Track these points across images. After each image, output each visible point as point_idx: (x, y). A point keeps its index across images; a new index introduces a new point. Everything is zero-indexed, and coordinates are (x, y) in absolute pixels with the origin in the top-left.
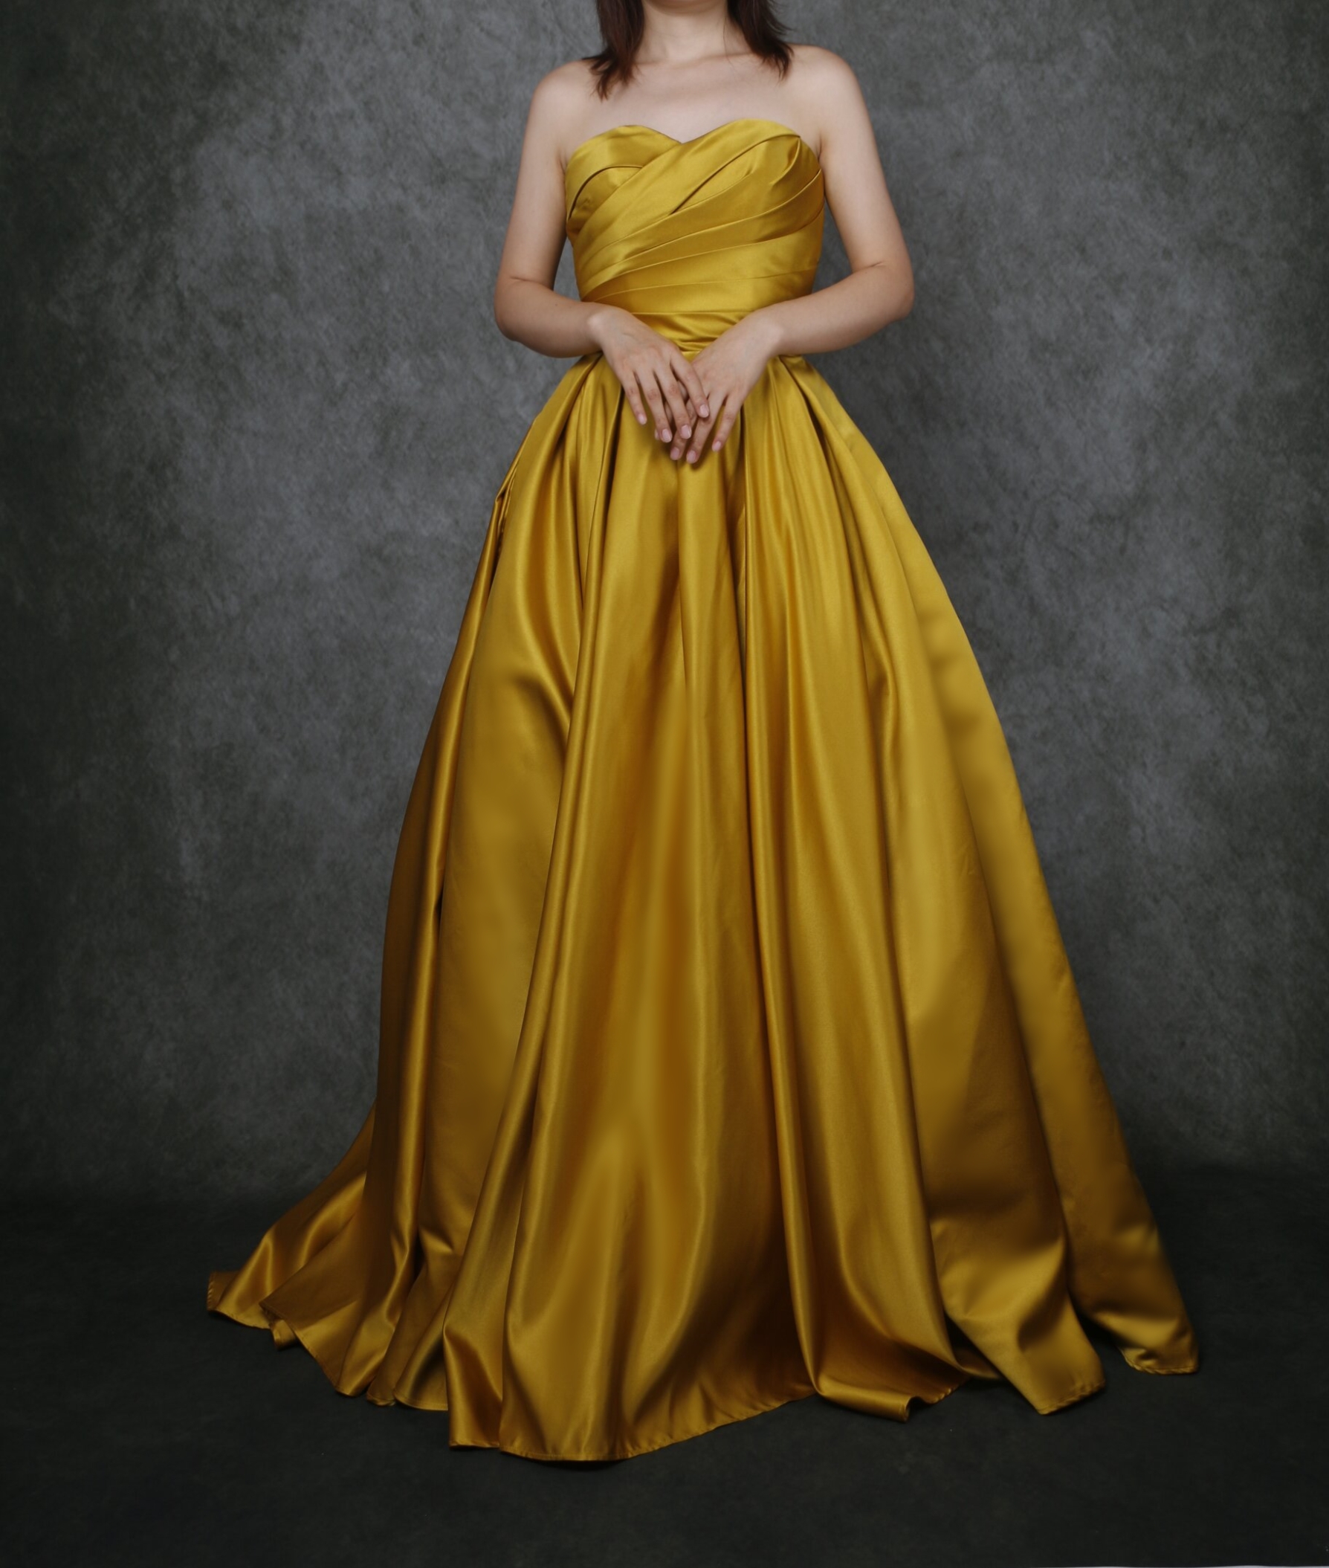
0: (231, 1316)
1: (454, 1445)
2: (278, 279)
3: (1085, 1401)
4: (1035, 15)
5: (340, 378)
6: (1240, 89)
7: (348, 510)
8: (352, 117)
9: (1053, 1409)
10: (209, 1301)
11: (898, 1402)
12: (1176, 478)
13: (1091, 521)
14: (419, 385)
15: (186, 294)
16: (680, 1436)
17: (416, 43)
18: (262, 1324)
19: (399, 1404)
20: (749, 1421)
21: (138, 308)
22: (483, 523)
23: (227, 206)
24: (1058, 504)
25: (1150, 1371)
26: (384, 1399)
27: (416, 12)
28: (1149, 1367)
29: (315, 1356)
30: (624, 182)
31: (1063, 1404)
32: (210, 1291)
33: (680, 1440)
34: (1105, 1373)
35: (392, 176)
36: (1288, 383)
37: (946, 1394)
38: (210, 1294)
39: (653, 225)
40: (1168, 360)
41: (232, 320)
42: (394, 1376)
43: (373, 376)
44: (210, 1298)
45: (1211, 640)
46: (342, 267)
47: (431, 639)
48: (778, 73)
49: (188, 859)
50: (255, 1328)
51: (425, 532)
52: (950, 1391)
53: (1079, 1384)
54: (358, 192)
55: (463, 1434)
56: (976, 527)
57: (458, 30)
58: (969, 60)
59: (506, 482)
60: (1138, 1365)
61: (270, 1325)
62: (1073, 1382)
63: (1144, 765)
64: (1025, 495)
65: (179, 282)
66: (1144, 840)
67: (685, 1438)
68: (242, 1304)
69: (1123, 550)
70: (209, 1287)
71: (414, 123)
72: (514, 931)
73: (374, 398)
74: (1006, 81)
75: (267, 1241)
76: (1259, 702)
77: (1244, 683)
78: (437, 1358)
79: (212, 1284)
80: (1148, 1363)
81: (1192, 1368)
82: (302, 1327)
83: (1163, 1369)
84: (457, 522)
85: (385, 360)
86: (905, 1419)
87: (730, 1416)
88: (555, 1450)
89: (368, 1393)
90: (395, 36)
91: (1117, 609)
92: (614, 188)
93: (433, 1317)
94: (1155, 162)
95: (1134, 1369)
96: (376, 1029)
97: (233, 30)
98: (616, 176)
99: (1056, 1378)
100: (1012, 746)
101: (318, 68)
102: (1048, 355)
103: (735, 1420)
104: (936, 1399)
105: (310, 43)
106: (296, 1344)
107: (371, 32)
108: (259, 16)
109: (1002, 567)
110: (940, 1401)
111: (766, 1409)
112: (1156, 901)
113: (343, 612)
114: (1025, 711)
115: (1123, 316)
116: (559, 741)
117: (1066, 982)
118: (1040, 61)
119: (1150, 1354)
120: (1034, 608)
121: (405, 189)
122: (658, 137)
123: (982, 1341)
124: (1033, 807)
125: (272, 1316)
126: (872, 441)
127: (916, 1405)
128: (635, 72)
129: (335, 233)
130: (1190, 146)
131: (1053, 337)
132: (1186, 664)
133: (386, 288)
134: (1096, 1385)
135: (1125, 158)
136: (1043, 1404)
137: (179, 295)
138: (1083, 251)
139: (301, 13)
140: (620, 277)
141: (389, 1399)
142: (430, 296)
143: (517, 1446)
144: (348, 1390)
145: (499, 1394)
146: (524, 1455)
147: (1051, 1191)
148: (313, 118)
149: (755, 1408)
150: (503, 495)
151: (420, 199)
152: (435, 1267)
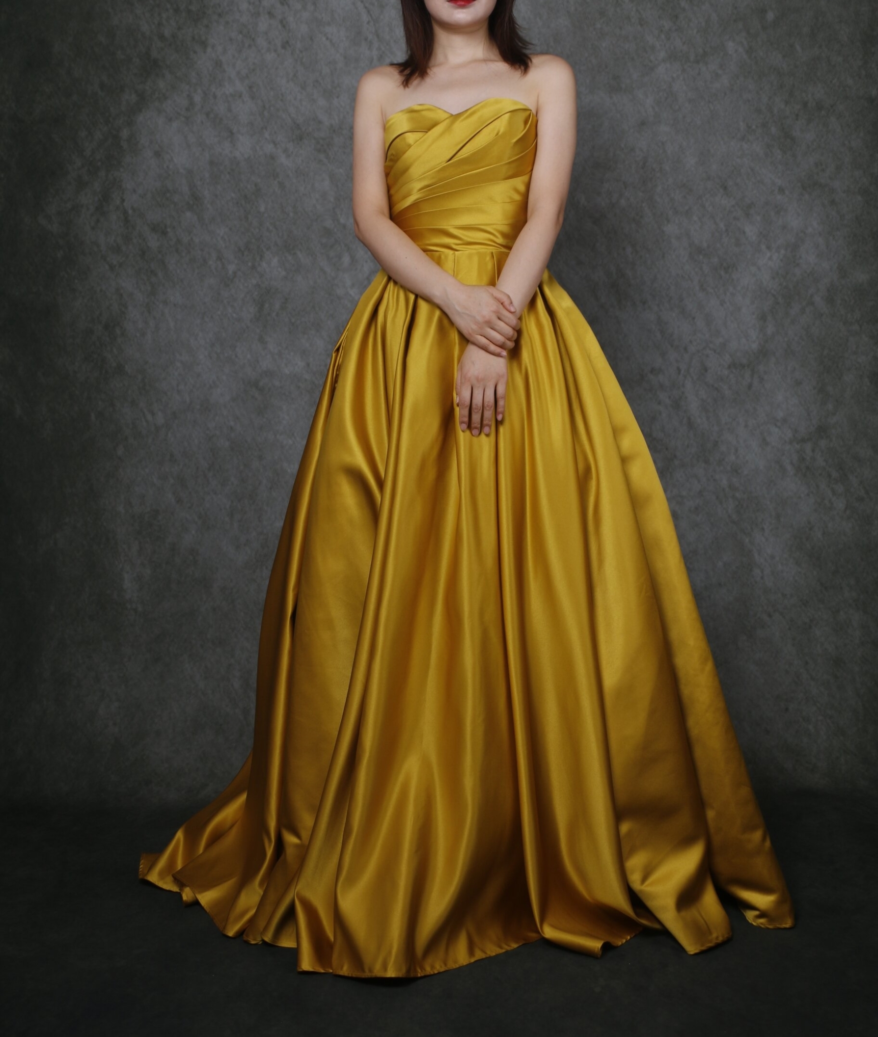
0: (154, 883)
1: (301, 970)
2: (191, 202)
3: (718, 946)
4: (695, 31)
5: (231, 268)
6: (831, 82)
7: (236, 356)
8: (240, 96)
9: (697, 951)
10: (140, 873)
11: (595, 945)
12: (786, 339)
13: (729, 367)
14: (284, 273)
15: (130, 212)
16: (452, 965)
17: (283, 47)
18: (175, 889)
19: (264, 942)
20: (497, 956)
21: (98, 221)
22: (326, 365)
23: (158, 154)
24: (707, 356)
25: (762, 926)
26: (255, 940)
27: (284, 26)
28: (762, 924)
29: (208, 911)
30: (416, 142)
31: (704, 948)
32: (141, 867)
33: (451, 968)
34: (732, 928)
35: (267, 135)
36: (861, 277)
37: (626, 940)
38: (141, 868)
39: (436, 170)
40: (781, 260)
41: (159, 229)
42: (262, 924)
43: (253, 267)
44: (141, 871)
45: (808, 447)
46: (233, 195)
47: (290, 442)
48: (520, 72)
49: (128, 583)
50: (170, 891)
51: (287, 371)
52: (629, 938)
53: (714, 935)
54: (244, 146)
55: (307, 963)
56: (652, 371)
57: (311, 39)
58: (651, 61)
59: (341, 340)
60: (755, 922)
61: (180, 890)
62: (710, 933)
63: (763, 529)
64: (686, 349)
65: (125, 204)
66: (762, 578)
67: (455, 967)
68: (162, 875)
69: (750, 386)
70: (141, 864)
71: (282, 100)
72: (344, 631)
73: (254, 282)
74: (675, 75)
75: (180, 835)
76: (840, 488)
77: (830, 476)
78: (290, 913)
79: (142, 862)
80: (762, 921)
81: (790, 924)
82: (201, 892)
83: (770, 925)
84: (308, 365)
85: (262, 257)
86: (599, 956)
87: (485, 953)
88: (371, 971)
89: (244, 936)
90: (270, 43)
91: (746, 426)
92: (410, 146)
93: (288, 885)
94: (773, 130)
95: (752, 924)
96: (253, 695)
97: (162, 37)
98: (411, 138)
99: (699, 930)
100: (675, 516)
101: (218, 64)
102: (701, 257)
103: (488, 956)
104: (620, 943)
105: (213, 46)
106: (196, 903)
107: (253, 40)
108: (179, 28)
109: (670, 397)
110: (622, 945)
111: (509, 948)
112: (770, 616)
113: (232, 423)
114: (684, 493)
115: (751, 231)
116: (373, 511)
117: (709, 666)
118: (697, 62)
119: (763, 915)
120: (690, 425)
121: (274, 143)
122: (439, 111)
123: (652, 904)
124: (689, 557)
125: (182, 885)
126: (584, 313)
127: (607, 947)
128: (428, 71)
129: (229, 173)
130: (797, 119)
131: (705, 245)
132: (792, 463)
133: (262, 209)
134: (726, 936)
135: (754, 127)
136: (691, 948)
137: (125, 212)
138: (725, 188)
139: (207, 26)
140: (416, 203)
141: (259, 939)
142: (291, 214)
143: (345, 970)
144: (231, 933)
145: (331, 937)
146: (350, 975)
147: (699, 804)
148: (215, 97)
149: (501, 948)
150: (338, 350)
151: (285, 151)
152: (290, 853)
